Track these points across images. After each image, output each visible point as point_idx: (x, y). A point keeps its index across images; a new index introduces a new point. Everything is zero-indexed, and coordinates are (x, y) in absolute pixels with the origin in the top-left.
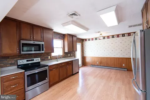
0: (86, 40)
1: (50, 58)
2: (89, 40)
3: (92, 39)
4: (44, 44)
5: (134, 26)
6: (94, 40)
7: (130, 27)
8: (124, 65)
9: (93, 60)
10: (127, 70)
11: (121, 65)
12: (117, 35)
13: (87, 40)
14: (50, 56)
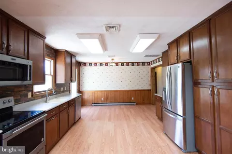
0: (85, 64)
1: (32, 95)
2: (90, 64)
3: (96, 64)
4: (32, 65)
5: (150, 56)
6: (99, 66)
7: (146, 56)
8: (133, 99)
9: (96, 95)
10: (137, 104)
11: (131, 99)
12: (127, 63)
13: (88, 64)
14: (32, 91)
